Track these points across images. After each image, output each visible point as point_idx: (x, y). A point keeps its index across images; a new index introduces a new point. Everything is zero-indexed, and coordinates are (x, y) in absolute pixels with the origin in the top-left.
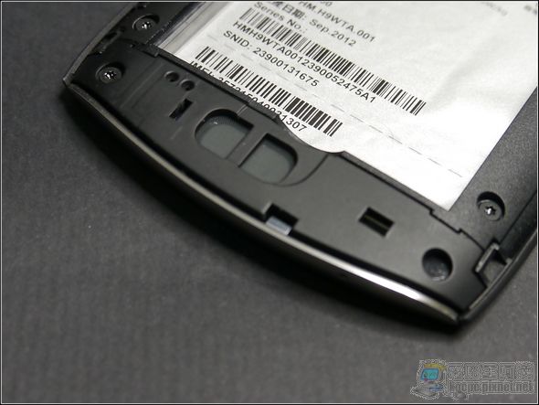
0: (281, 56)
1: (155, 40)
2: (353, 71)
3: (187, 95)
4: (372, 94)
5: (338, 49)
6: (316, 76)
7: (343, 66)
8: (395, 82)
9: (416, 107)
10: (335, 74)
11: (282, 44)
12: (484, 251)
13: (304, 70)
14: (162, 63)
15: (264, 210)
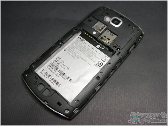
0: (54, 72)
1: (34, 70)
2: (65, 75)
3: (36, 80)
4: (66, 79)
5: (63, 71)
6: (59, 75)
7: (63, 74)
8: (70, 77)
9: (73, 82)
10: (62, 75)
11: (55, 69)
12: (75, 109)
13: (57, 74)
14: (34, 74)
15: (44, 100)
